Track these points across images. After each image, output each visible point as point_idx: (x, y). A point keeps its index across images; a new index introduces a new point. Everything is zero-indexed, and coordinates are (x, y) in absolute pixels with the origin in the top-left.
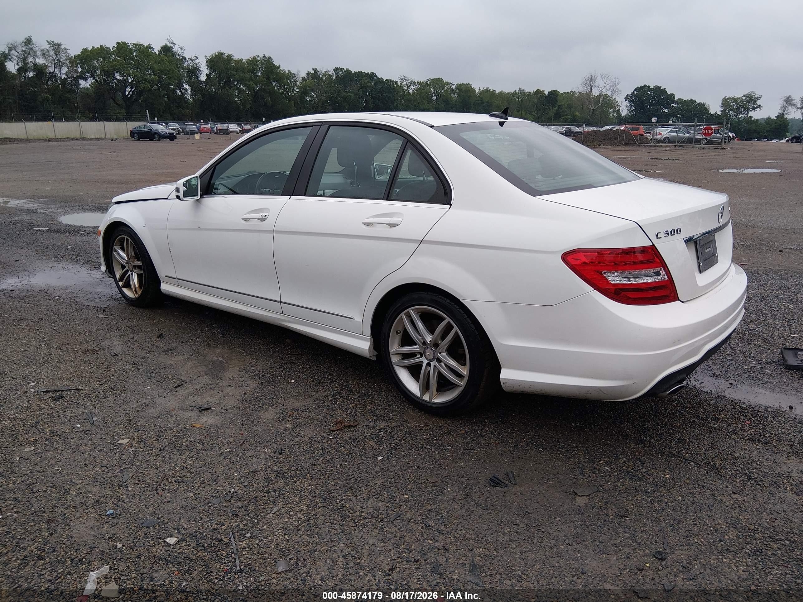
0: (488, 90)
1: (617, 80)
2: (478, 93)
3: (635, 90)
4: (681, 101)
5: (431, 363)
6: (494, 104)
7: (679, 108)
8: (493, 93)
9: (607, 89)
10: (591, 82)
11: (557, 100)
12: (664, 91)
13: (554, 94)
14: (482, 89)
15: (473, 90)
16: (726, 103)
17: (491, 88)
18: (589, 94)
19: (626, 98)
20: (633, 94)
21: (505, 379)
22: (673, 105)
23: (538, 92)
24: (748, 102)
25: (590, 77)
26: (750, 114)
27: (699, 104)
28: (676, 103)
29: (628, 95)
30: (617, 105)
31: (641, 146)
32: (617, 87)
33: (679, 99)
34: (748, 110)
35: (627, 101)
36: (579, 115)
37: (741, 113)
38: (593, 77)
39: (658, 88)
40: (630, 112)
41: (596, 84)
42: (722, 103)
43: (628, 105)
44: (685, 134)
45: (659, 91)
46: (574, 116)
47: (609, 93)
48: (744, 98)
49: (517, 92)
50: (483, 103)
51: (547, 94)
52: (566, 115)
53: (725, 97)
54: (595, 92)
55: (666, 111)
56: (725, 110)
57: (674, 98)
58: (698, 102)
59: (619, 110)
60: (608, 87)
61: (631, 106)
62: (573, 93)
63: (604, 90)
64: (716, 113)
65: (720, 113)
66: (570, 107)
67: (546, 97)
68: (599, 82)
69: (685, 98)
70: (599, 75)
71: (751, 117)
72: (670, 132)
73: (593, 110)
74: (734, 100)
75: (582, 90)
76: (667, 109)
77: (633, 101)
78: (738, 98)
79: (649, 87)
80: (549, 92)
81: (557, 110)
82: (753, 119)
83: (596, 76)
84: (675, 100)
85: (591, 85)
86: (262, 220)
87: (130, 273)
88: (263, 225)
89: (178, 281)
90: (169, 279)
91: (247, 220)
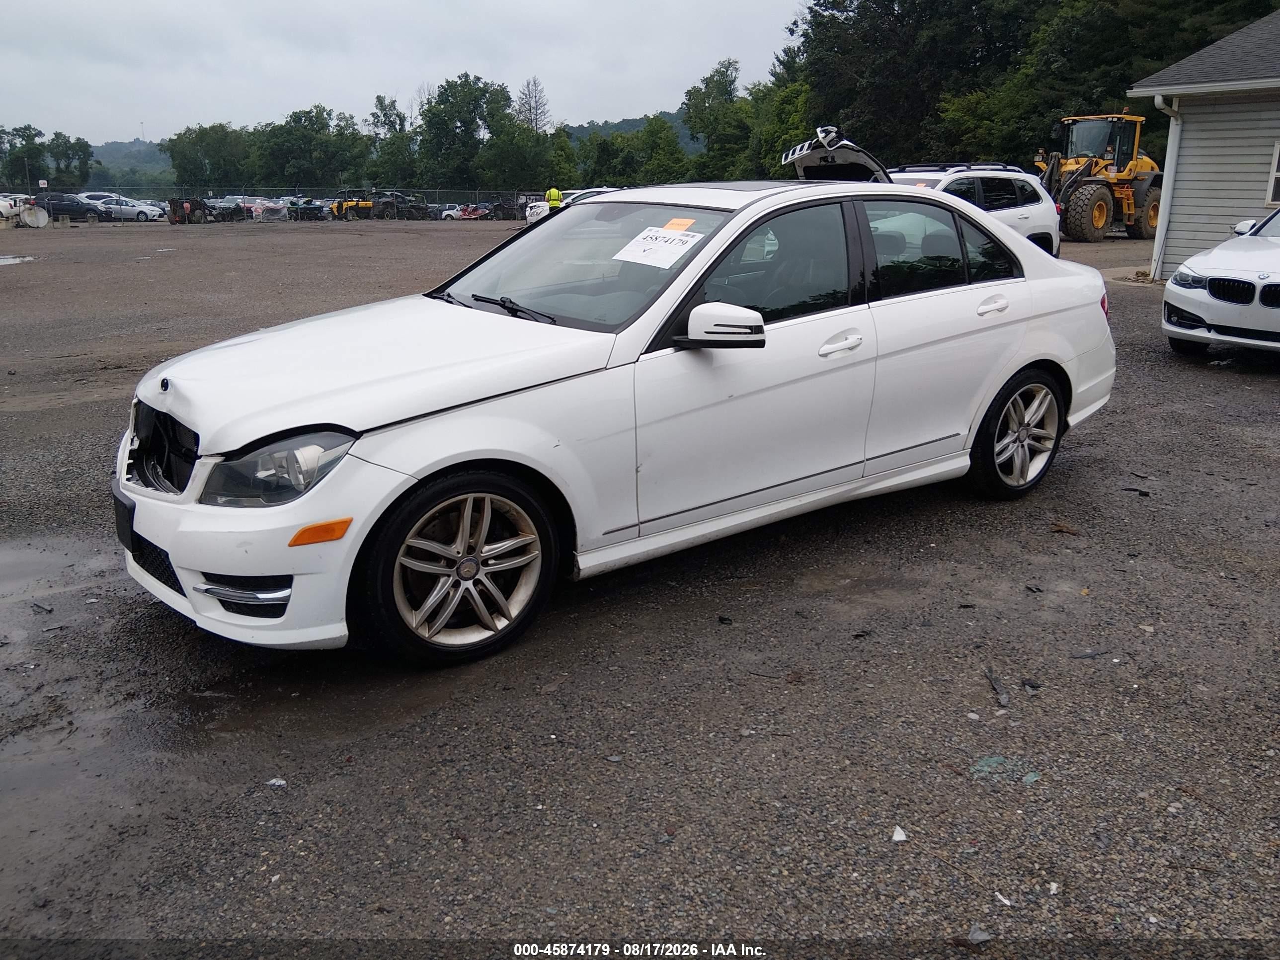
5: (1024, 443)
86: (851, 349)
87: (469, 584)
88: (858, 354)
89: (639, 528)
90: (615, 534)
91: (825, 355)
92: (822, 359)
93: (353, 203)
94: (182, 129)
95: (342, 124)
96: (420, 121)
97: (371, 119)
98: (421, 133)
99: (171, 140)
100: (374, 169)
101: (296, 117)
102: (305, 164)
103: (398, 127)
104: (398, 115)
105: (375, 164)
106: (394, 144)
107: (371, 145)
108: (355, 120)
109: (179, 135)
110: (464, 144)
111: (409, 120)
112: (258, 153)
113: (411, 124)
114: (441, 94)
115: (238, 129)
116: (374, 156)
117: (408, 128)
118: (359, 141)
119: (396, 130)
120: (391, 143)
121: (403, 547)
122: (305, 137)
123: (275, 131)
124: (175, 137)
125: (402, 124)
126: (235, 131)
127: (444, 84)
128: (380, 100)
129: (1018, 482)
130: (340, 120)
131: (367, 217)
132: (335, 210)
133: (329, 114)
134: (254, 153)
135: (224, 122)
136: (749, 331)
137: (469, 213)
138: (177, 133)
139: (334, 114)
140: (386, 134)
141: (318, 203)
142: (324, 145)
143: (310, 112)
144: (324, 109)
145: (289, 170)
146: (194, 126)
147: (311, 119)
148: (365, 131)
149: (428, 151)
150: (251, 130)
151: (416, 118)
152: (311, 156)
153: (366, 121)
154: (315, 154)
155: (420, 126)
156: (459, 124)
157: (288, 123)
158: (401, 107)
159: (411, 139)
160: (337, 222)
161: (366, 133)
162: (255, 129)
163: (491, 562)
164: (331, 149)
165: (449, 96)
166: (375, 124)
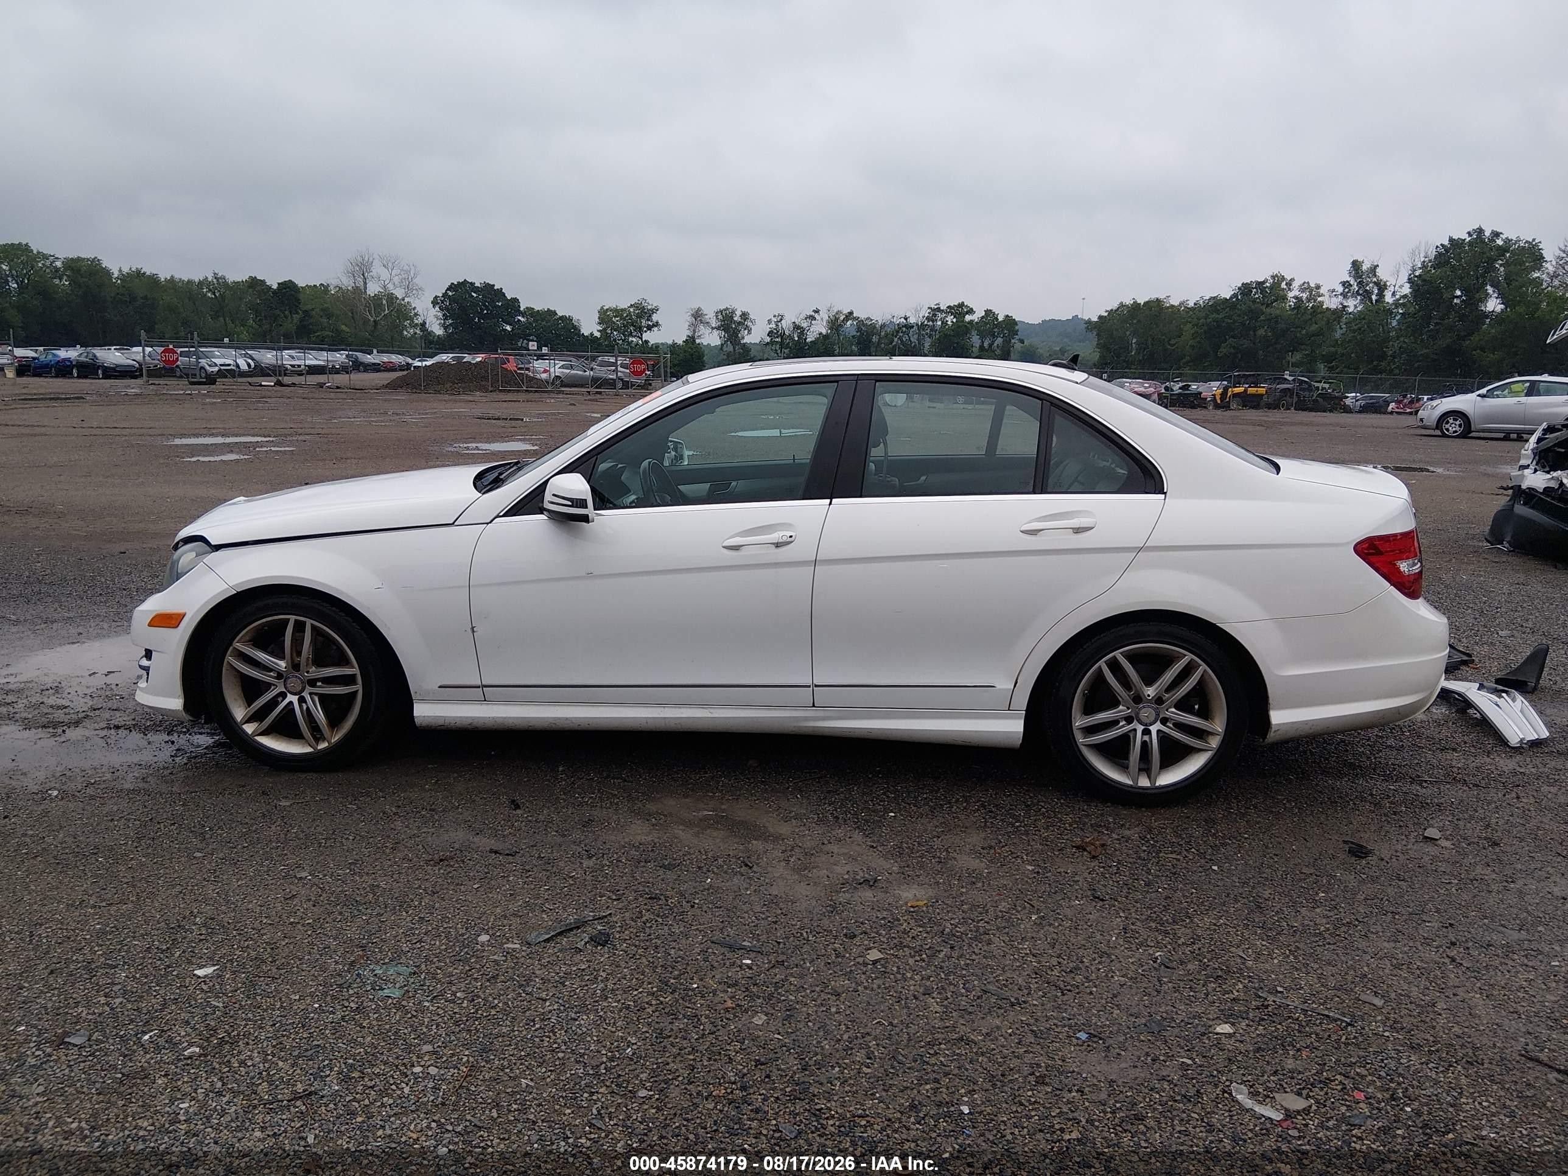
0: (139, 274)
1: (412, 267)
2: (117, 278)
3: (448, 289)
4: (529, 310)
5: (1151, 728)
6: (161, 302)
7: (531, 324)
8: (153, 280)
9: (396, 283)
10: (362, 269)
11: (298, 300)
12: (500, 293)
13: (288, 288)
14: (126, 270)
15: (107, 273)
16: (605, 316)
17: (148, 270)
18: (359, 292)
19: (435, 303)
20: (445, 295)
21: (1279, 725)
22: (520, 318)
23: (254, 283)
24: (639, 316)
25: (360, 259)
26: (645, 336)
27: (562, 318)
28: (523, 314)
29: (436, 297)
30: (416, 315)
31: (531, 391)
32: (414, 281)
33: (527, 308)
34: (640, 329)
35: (437, 308)
36: (348, 330)
37: (631, 334)
38: (366, 259)
39: (488, 288)
40: (445, 328)
41: (374, 273)
42: (599, 318)
43: (440, 314)
44: (585, 371)
45: (491, 293)
46: (339, 332)
47: (399, 293)
48: (632, 310)
49: (210, 279)
50: (133, 299)
51: (275, 286)
52: (323, 329)
53: (602, 308)
54: (373, 289)
55: (508, 328)
56: (605, 329)
57: (519, 306)
58: (560, 314)
59: (423, 324)
60: (396, 280)
61: (446, 317)
62: (325, 288)
63: (390, 286)
64: (592, 334)
65: (598, 334)
66: (327, 313)
67: (275, 292)
68: (377, 269)
69: (538, 307)
70: (375, 256)
71: (647, 342)
72: (562, 367)
73: (375, 321)
74: (618, 312)
75: (347, 283)
76: (510, 325)
77: (447, 309)
78: (623, 310)
79: (472, 284)
80: (279, 284)
81: (302, 320)
82: (650, 344)
83: (371, 260)
84: (522, 309)
85: (363, 275)
86: (778, 545)
87: (294, 699)
88: (784, 554)
89: (483, 691)
90: (451, 690)
91: (736, 548)
92: (725, 551)
93: (1241, 389)
94: (1114, 305)
95: (1304, 296)
96: (1407, 290)
97: (1340, 289)
98: (1404, 305)
99: (1100, 317)
100: (1333, 349)
101: (1246, 289)
102: (1246, 343)
103: (1374, 297)
104: (1377, 284)
105: (1336, 343)
106: (1364, 319)
107: (1335, 320)
108: (1321, 291)
109: (1110, 312)
110: (1462, 318)
111: (1392, 289)
112: (1192, 332)
113: (1394, 294)
114: (1439, 255)
115: (1176, 303)
116: (1338, 334)
117: (1389, 298)
118: (1320, 316)
119: (1371, 300)
120: (1359, 317)
121: (231, 648)
122: (1251, 311)
123: (1216, 305)
124: (1106, 314)
125: (1381, 295)
126: (1173, 306)
127: (1446, 243)
128: (1356, 265)
129: (1136, 780)
130: (1302, 290)
131: (1256, 407)
132: (1218, 398)
133: (1289, 284)
134: (1189, 330)
135: (1162, 297)
136: (570, 503)
137: (1405, 406)
138: (1109, 309)
139: (1296, 285)
140: (1356, 307)
141: (1194, 387)
142: (1273, 321)
143: (1264, 282)
144: (1283, 278)
145: (1224, 350)
146: (1128, 301)
147: (1263, 291)
148: (1331, 303)
149: (1408, 327)
150: (1191, 304)
151: (1401, 287)
152: (1255, 335)
153: (1334, 291)
154: (1261, 332)
155: (1405, 297)
156: (1458, 293)
157: (1235, 295)
158: (1383, 274)
159: (1389, 312)
160: (1219, 412)
161: (1333, 306)
162: (1195, 304)
163: (319, 684)
164: (1282, 326)
165: (1450, 258)
166: (1344, 295)
